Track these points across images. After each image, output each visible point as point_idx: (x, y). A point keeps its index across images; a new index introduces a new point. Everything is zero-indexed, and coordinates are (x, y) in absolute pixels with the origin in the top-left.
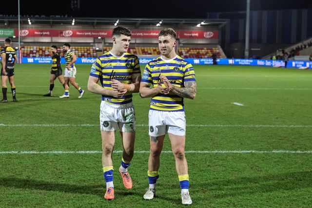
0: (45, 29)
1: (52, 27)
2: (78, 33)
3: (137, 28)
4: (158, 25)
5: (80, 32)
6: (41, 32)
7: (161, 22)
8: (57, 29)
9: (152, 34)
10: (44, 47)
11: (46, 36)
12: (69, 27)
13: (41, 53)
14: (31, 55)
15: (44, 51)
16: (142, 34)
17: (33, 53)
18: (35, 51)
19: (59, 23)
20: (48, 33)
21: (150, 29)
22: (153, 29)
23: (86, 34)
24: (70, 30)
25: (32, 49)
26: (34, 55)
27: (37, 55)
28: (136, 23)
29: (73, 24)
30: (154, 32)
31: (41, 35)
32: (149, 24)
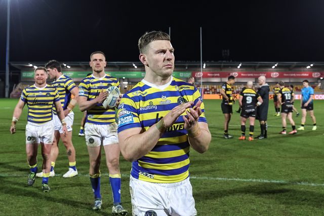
0: (216, 71)
1: (221, 70)
2: (242, 75)
3: (290, 70)
4: (308, 67)
5: (244, 73)
6: (213, 74)
7: (312, 65)
8: (226, 71)
9: (303, 75)
10: (215, 86)
11: (217, 77)
12: (235, 69)
13: (213, 91)
14: (206, 92)
15: (216, 89)
16: (294, 75)
17: (207, 91)
18: (208, 89)
19: (228, 67)
20: (218, 75)
21: (301, 71)
22: (304, 71)
23: (249, 75)
24: (236, 72)
25: (206, 88)
26: (208, 92)
27: (211, 92)
28: (290, 66)
29: (239, 67)
30: (305, 73)
31: (213, 77)
32: (301, 67)
